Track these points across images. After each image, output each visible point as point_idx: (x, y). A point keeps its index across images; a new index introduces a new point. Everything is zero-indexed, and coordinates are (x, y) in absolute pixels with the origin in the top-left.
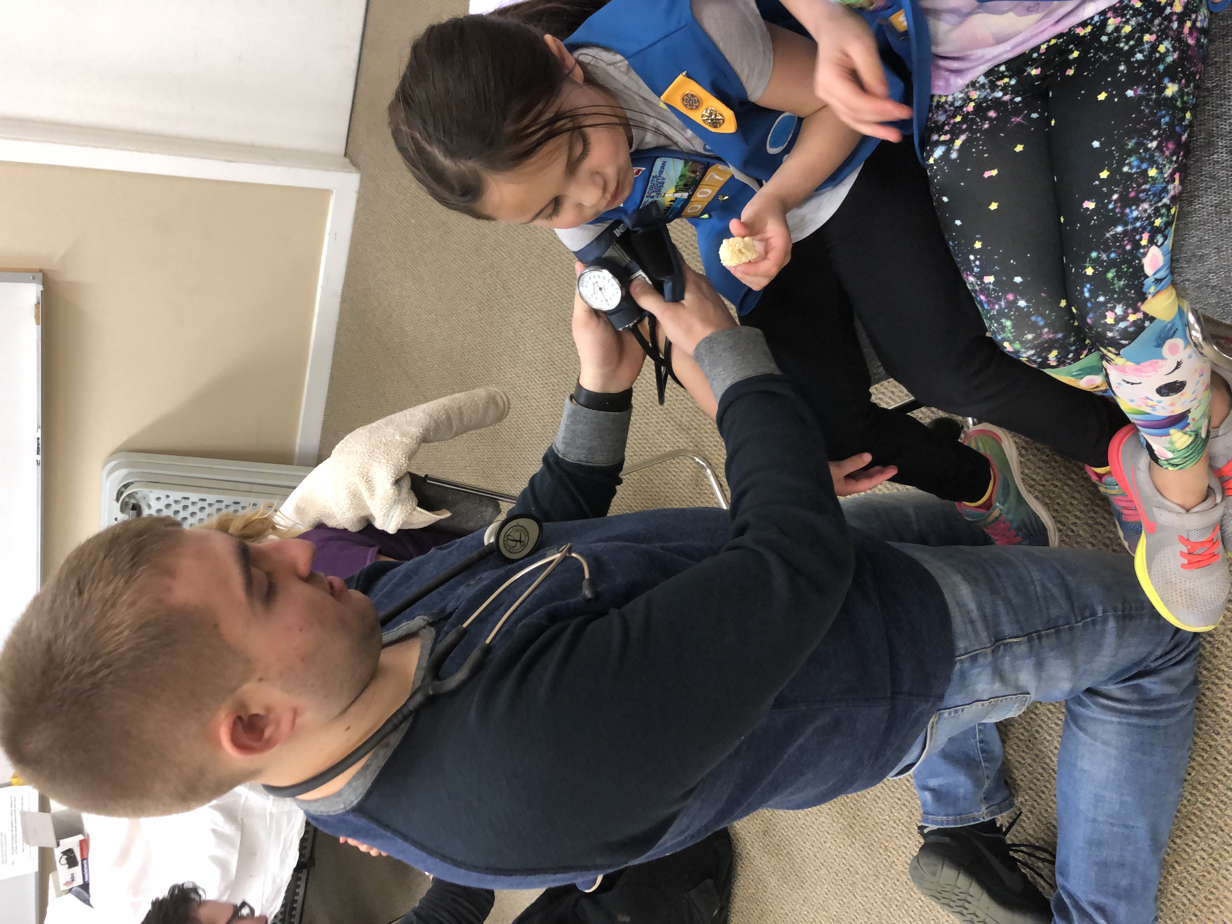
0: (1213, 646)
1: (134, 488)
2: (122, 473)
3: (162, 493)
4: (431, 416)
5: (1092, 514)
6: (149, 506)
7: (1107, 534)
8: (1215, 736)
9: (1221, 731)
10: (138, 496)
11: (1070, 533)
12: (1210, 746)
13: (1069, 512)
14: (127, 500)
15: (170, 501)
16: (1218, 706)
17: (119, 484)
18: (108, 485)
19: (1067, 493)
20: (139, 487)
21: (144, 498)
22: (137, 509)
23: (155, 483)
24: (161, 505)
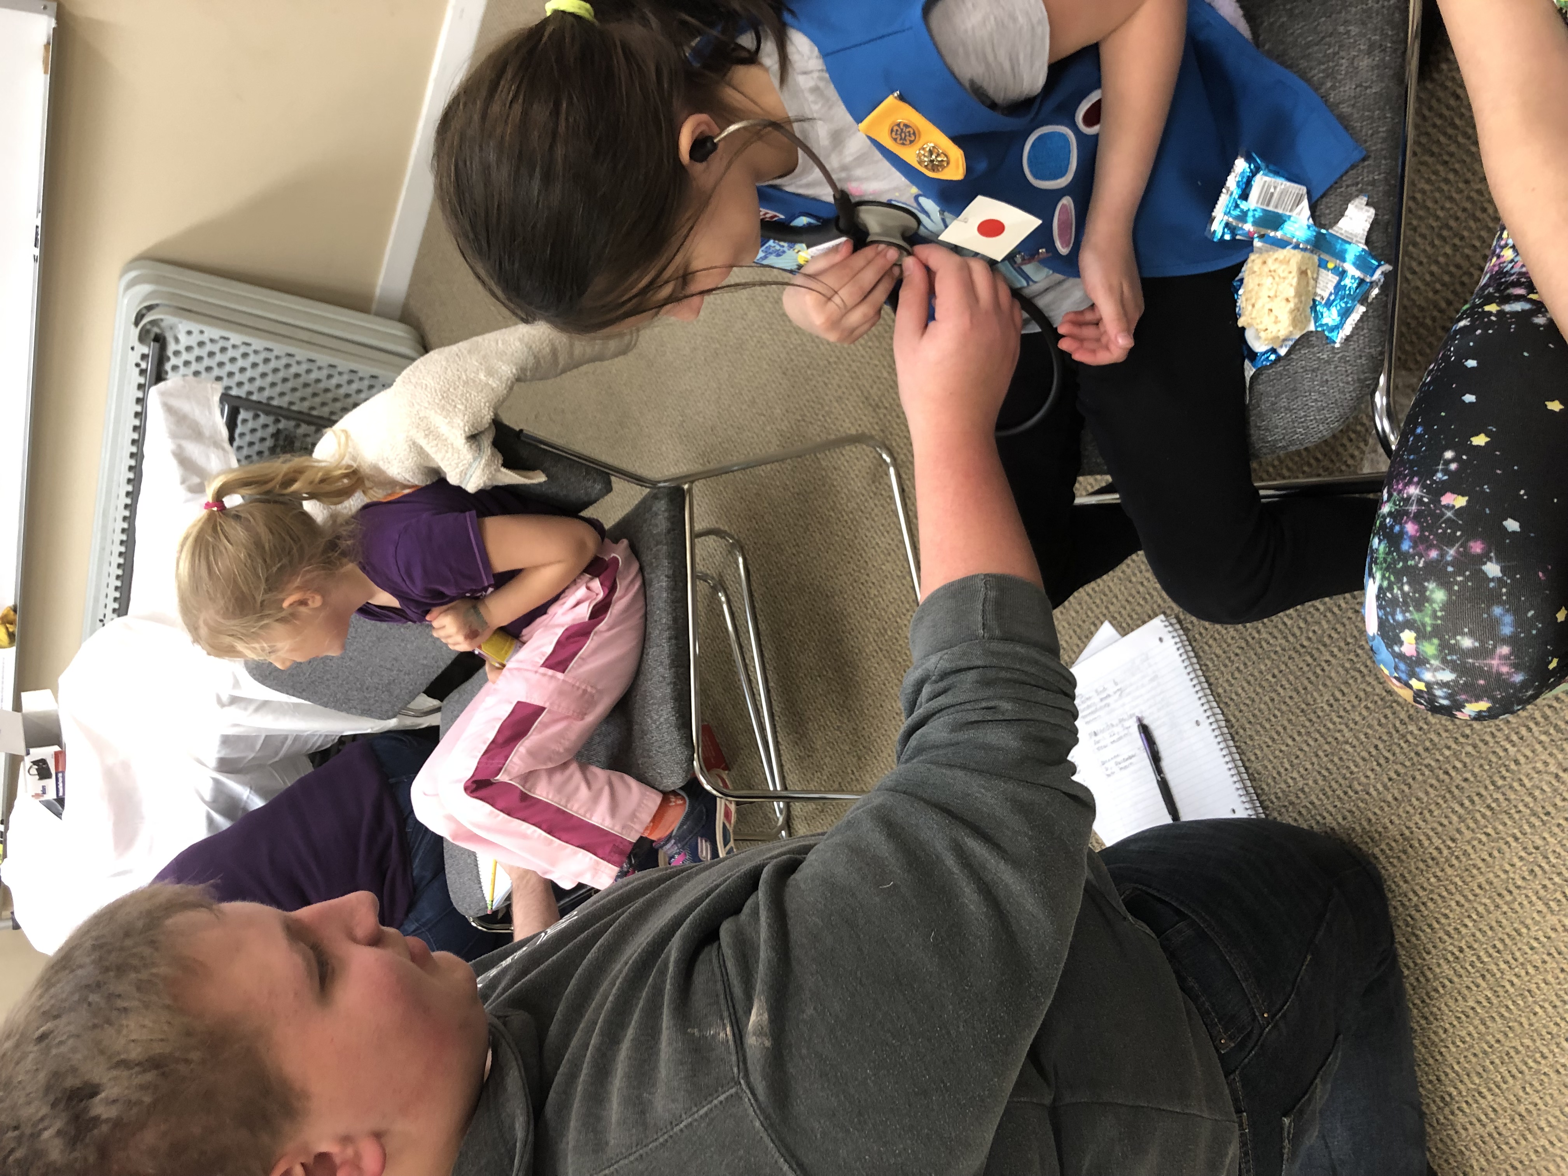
0: (1452, 854)
1: (160, 313)
2: (146, 288)
3: (195, 327)
4: (531, 347)
5: (1352, 656)
6: (177, 340)
7: (1363, 686)
8: (1425, 955)
9: (1433, 951)
10: (163, 324)
11: (1318, 671)
12: (1416, 964)
13: (1325, 645)
14: (148, 327)
15: (205, 338)
16: (1438, 922)
17: (141, 303)
18: (126, 301)
19: (1328, 622)
20: (166, 313)
21: (171, 328)
22: (160, 340)
23: (186, 311)
24: (193, 341)
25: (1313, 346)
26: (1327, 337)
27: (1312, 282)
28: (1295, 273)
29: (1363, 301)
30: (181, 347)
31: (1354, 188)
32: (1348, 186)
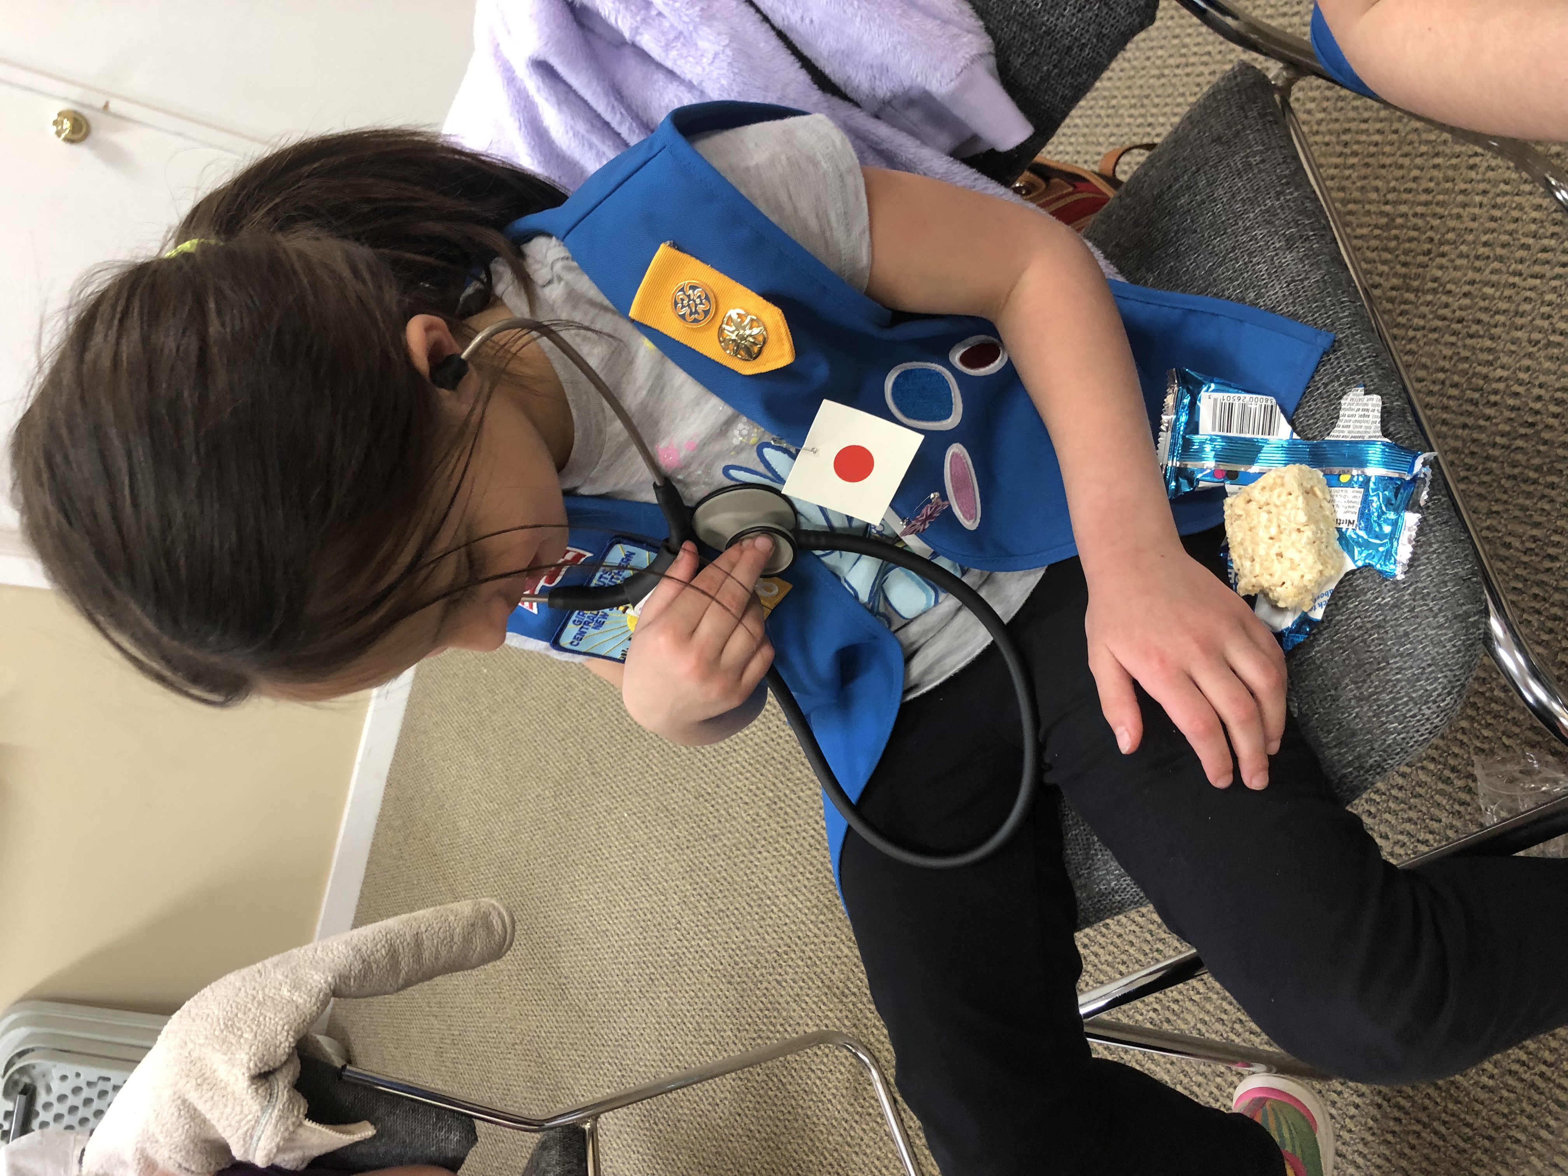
1: (36, 1058)
2: (22, 1032)
3: (69, 1069)
6: (49, 1090)
10: (35, 1072)
14: (17, 1077)
15: (81, 1082)
17: (15, 1049)
20: (41, 1057)
21: (44, 1076)
22: (29, 1092)
23: (63, 1053)
24: (66, 1088)
25: (1363, 592)
26: (1380, 572)
27: (1325, 504)
28: (1297, 492)
29: (1412, 505)
30: (53, 1098)
31: (1336, 384)
32: (1326, 385)
